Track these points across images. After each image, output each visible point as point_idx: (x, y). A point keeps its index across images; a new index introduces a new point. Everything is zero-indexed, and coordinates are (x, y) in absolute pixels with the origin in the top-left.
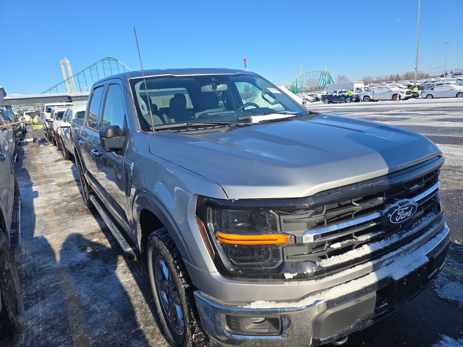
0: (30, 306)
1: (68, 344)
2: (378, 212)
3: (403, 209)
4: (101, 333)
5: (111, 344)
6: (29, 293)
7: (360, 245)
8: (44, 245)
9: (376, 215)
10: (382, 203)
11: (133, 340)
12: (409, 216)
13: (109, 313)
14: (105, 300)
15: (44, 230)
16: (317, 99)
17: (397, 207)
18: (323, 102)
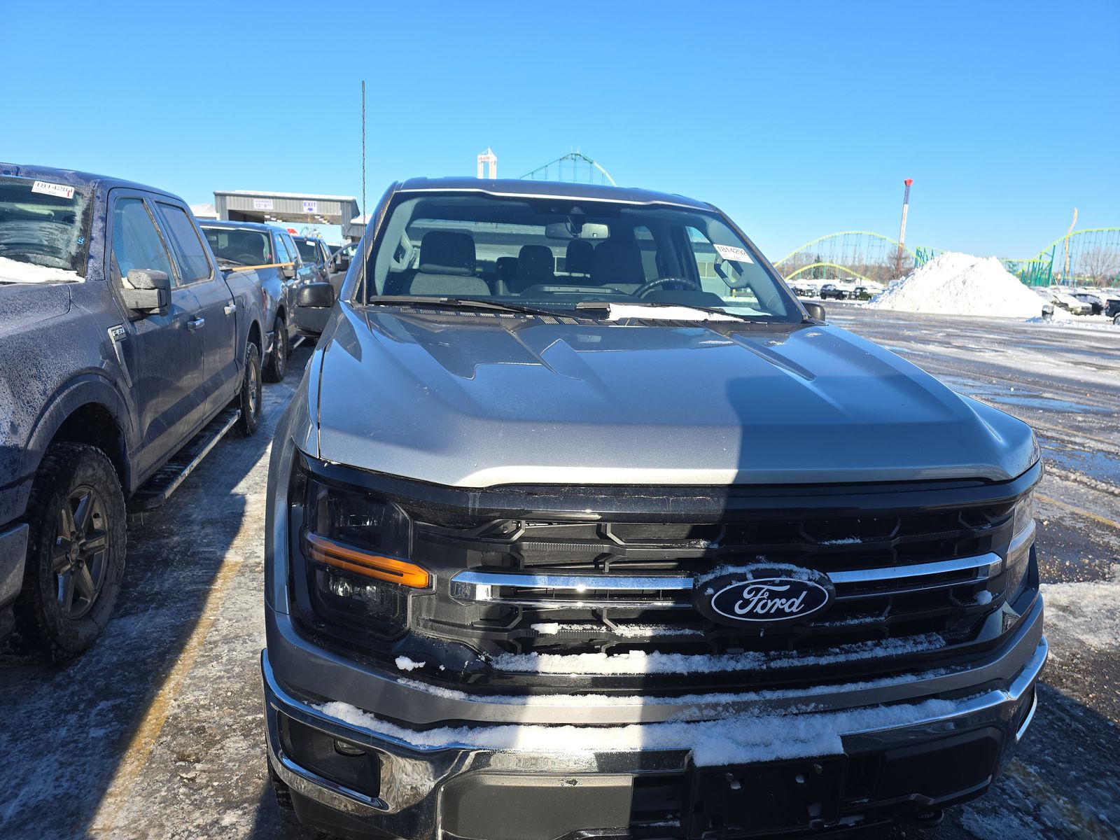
0: (131, 614)
1: (132, 701)
2: (690, 576)
3: (766, 587)
4: (197, 700)
5: (196, 726)
6: (147, 590)
7: (623, 647)
8: (235, 511)
9: (678, 583)
10: (699, 555)
11: (235, 734)
12: (792, 613)
13: (237, 670)
14: (250, 643)
15: (257, 484)
16: (1096, 309)
17: (742, 577)
18: (1109, 318)
